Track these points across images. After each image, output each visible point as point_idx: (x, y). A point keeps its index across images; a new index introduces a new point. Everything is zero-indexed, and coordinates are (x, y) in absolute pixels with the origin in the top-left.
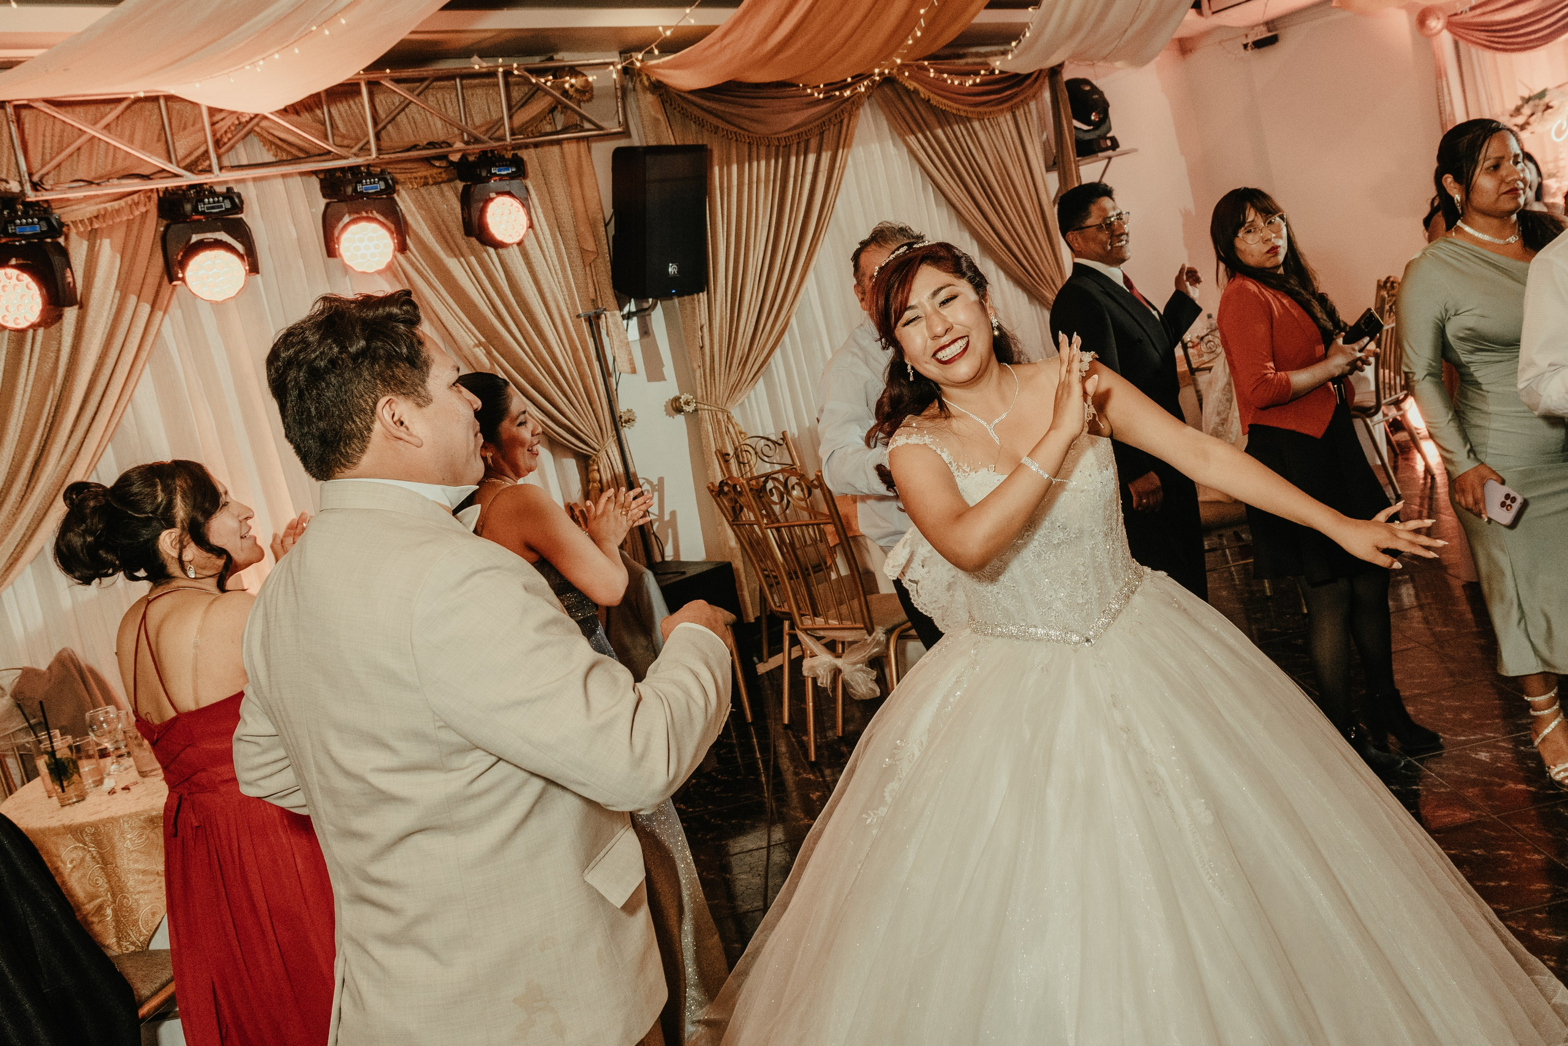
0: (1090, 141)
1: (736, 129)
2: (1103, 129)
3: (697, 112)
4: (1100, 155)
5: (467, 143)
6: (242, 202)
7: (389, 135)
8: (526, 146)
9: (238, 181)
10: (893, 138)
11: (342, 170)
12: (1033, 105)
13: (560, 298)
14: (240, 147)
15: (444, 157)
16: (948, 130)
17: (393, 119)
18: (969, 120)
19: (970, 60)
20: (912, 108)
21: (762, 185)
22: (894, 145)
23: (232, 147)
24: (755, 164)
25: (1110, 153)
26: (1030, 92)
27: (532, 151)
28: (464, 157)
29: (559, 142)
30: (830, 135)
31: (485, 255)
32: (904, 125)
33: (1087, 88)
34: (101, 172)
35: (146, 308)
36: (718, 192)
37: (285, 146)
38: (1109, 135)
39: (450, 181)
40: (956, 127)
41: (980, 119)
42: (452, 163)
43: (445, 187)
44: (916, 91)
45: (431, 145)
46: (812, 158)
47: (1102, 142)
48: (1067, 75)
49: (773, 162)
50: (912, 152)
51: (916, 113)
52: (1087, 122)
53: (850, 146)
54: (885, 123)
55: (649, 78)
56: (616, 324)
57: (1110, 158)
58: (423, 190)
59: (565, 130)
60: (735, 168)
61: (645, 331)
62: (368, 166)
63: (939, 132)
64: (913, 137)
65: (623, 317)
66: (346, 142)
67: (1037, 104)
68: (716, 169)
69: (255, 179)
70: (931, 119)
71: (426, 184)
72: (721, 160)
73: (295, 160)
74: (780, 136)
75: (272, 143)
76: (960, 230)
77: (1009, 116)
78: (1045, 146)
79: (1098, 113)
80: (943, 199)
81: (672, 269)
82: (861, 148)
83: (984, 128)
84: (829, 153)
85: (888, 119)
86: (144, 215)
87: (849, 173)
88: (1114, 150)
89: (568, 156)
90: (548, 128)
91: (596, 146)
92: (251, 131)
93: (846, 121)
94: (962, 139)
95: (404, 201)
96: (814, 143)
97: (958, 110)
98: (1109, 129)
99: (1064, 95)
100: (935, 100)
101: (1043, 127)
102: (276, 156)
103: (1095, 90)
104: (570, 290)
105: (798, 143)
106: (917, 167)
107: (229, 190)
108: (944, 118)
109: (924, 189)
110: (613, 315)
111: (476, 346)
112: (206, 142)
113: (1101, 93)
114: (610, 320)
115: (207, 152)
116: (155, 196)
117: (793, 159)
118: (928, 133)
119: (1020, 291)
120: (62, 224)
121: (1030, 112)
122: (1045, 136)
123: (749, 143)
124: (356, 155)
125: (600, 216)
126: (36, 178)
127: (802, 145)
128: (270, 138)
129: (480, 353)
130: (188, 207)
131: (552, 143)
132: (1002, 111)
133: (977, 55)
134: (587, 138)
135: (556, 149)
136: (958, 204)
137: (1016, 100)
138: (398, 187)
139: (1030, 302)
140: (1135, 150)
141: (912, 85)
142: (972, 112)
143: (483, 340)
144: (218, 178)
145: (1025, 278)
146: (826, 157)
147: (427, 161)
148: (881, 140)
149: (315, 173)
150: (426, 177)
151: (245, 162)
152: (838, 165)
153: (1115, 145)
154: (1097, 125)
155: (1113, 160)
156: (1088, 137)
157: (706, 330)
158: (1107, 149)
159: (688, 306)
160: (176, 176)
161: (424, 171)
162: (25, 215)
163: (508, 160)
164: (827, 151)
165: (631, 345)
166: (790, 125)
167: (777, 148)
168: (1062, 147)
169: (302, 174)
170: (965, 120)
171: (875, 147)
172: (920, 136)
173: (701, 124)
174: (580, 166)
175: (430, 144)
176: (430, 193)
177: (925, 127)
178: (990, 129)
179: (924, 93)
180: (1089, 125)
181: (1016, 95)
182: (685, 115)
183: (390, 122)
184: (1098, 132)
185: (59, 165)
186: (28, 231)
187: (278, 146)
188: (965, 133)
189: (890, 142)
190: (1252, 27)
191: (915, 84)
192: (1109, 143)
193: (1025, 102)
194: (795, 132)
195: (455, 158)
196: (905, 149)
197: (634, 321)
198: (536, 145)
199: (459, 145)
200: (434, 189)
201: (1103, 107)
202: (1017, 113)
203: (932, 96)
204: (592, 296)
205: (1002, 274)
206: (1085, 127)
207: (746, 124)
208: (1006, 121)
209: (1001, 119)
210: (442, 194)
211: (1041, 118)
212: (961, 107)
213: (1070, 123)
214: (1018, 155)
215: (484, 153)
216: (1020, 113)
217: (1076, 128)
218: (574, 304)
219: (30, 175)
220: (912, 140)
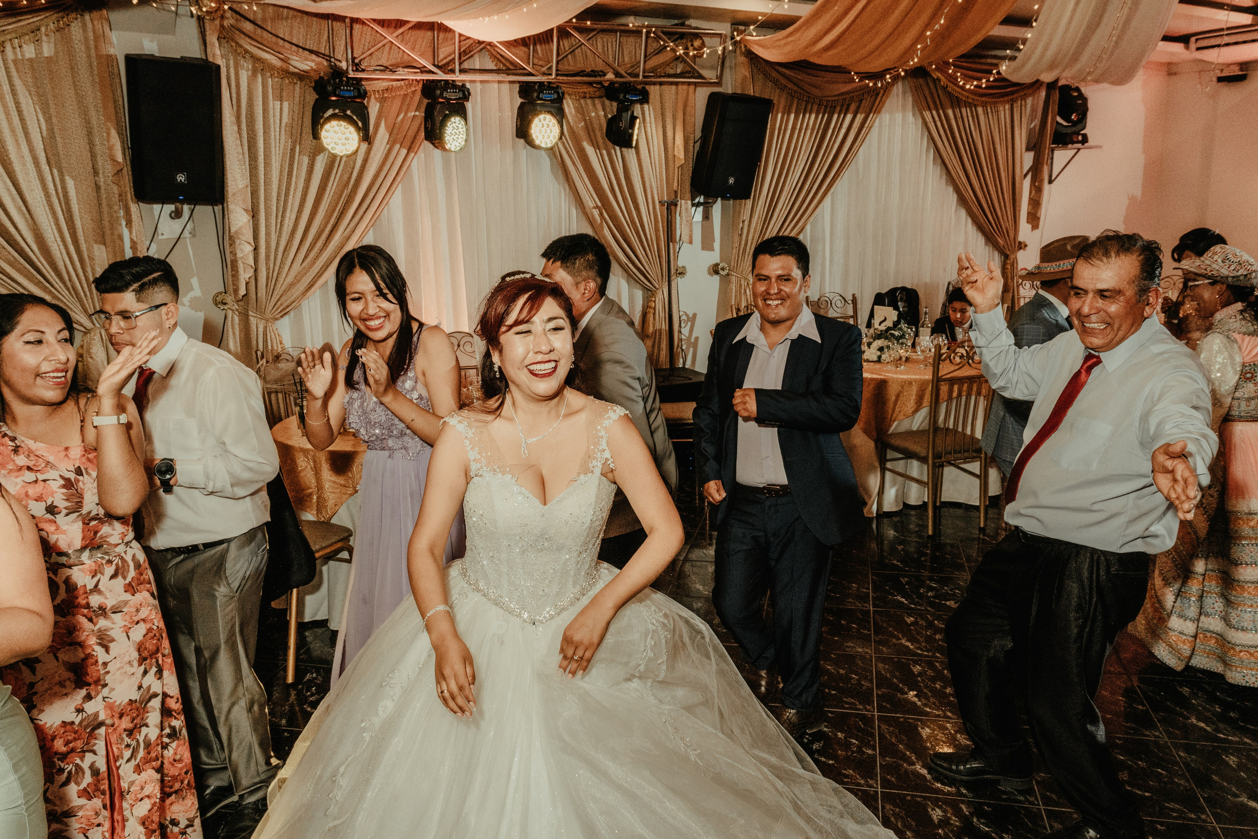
0: (1067, 134)
1: (799, 90)
2: (1079, 127)
3: (774, 74)
4: (1070, 146)
5: (616, 76)
6: (469, 94)
7: (568, 61)
8: (654, 84)
9: (471, 82)
11: (535, 83)
12: (1029, 100)
13: (654, 186)
14: (476, 57)
15: (600, 83)
16: (958, 112)
17: (574, 51)
18: (976, 106)
19: (989, 61)
20: (934, 90)
21: (809, 131)
22: (914, 115)
23: (472, 56)
24: (807, 116)
25: (1079, 146)
26: (1030, 94)
27: (657, 87)
28: (612, 83)
29: (676, 84)
30: (866, 104)
31: (613, 151)
32: (924, 104)
33: (1075, 94)
34: (393, 62)
35: (404, 152)
36: (777, 131)
37: (503, 60)
38: (1082, 132)
39: (600, 97)
40: (964, 110)
41: (984, 105)
42: (603, 86)
43: (597, 101)
44: (938, 79)
45: (594, 73)
46: (849, 117)
47: (1075, 136)
48: (1064, 82)
49: (820, 116)
50: (925, 123)
51: (935, 95)
52: (1067, 119)
53: (879, 112)
54: (910, 99)
55: (745, 46)
56: (686, 209)
57: (1079, 149)
58: (582, 101)
59: (682, 75)
60: (792, 116)
61: (707, 216)
62: (549, 83)
63: (950, 112)
64: (928, 113)
65: (693, 205)
66: (541, 63)
67: (1033, 100)
68: (780, 115)
69: (481, 82)
70: (945, 100)
71: (585, 97)
72: (785, 110)
73: (507, 72)
74: (829, 99)
75: (495, 57)
76: (947, 184)
77: (1007, 107)
78: (1030, 132)
79: (1078, 115)
80: (940, 161)
81: (731, 181)
82: (888, 115)
83: (986, 114)
84: (863, 116)
85: (913, 96)
86: (414, 92)
87: (875, 131)
88: (1083, 144)
89: (680, 92)
90: (672, 72)
91: (699, 89)
92: (484, 48)
93: (881, 95)
94: (966, 119)
95: (569, 106)
96: (853, 107)
97: (968, 97)
98: (1084, 128)
99: (1056, 95)
100: (951, 87)
101: (1032, 118)
102: (496, 65)
103: (1081, 96)
104: (661, 180)
105: (842, 106)
106: (926, 134)
107: (464, 86)
108: (956, 102)
109: (928, 150)
110: (686, 203)
111: (594, 208)
112: (454, 53)
113: (1085, 100)
114: (683, 206)
115: (454, 59)
116: (421, 83)
117: (836, 116)
118: (941, 112)
119: (980, 234)
120: (366, 92)
121: (1026, 105)
122: (1032, 125)
123: (807, 102)
124: (544, 74)
125: (692, 136)
126: (357, 61)
127: (845, 107)
128: (495, 53)
129: (596, 213)
130: (438, 92)
131: (672, 83)
132: (1003, 101)
133: (995, 57)
134: (696, 84)
135: (674, 87)
136: (950, 167)
138: (566, 96)
139: (986, 244)
140: (1099, 147)
141: (937, 75)
142: (981, 101)
143: (600, 204)
144: (458, 77)
145: (987, 227)
146: (860, 117)
147: (590, 84)
148: (904, 112)
149: (519, 82)
150: (585, 93)
151: (477, 67)
152: (866, 125)
153: (1085, 139)
154: (1075, 124)
155: (1081, 151)
156: (1065, 131)
157: (746, 223)
158: (1078, 142)
159: (738, 206)
160: (433, 73)
161: (585, 89)
162: (347, 84)
163: (639, 90)
164: (861, 113)
165: (694, 225)
166: (837, 93)
167: (826, 107)
168: (1042, 136)
169: (511, 82)
170: (972, 105)
171: (899, 116)
172: (934, 112)
173: (776, 83)
174: (687, 100)
175: (592, 71)
176: (586, 104)
177: (939, 106)
178: (990, 114)
179: (944, 81)
180: (1068, 122)
181: (1017, 91)
182: (766, 75)
183: (571, 53)
184: (1074, 129)
185: (371, 54)
186: (347, 94)
187: (498, 60)
188: (969, 114)
189: (911, 114)
190: (1229, 65)
191: (939, 75)
192: (1080, 138)
193: (1024, 98)
194: (841, 97)
195: (606, 84)
196: (920, 120)
197: (700, 209)
198: (661, 84)
199: (610, 76)
200: (589, 101)
201: (1083, 110)
202: (1015, 105)
203: (950, 84)
204: (675, 188)
205: (970, 220)
206: (1065, 124)
207: (806, 87)
208: (1004, 111)
209: (1000, 108)
210: (594, 105)
211: (1034, 110)
212: (970, 95)
213: (1053, 118)
214: (1006, 137)
215: (625, 83)
216: (1017, 106)
217: (1057, 123)
218: (662, 192)
219: (353, 59)
220: (927, 115)
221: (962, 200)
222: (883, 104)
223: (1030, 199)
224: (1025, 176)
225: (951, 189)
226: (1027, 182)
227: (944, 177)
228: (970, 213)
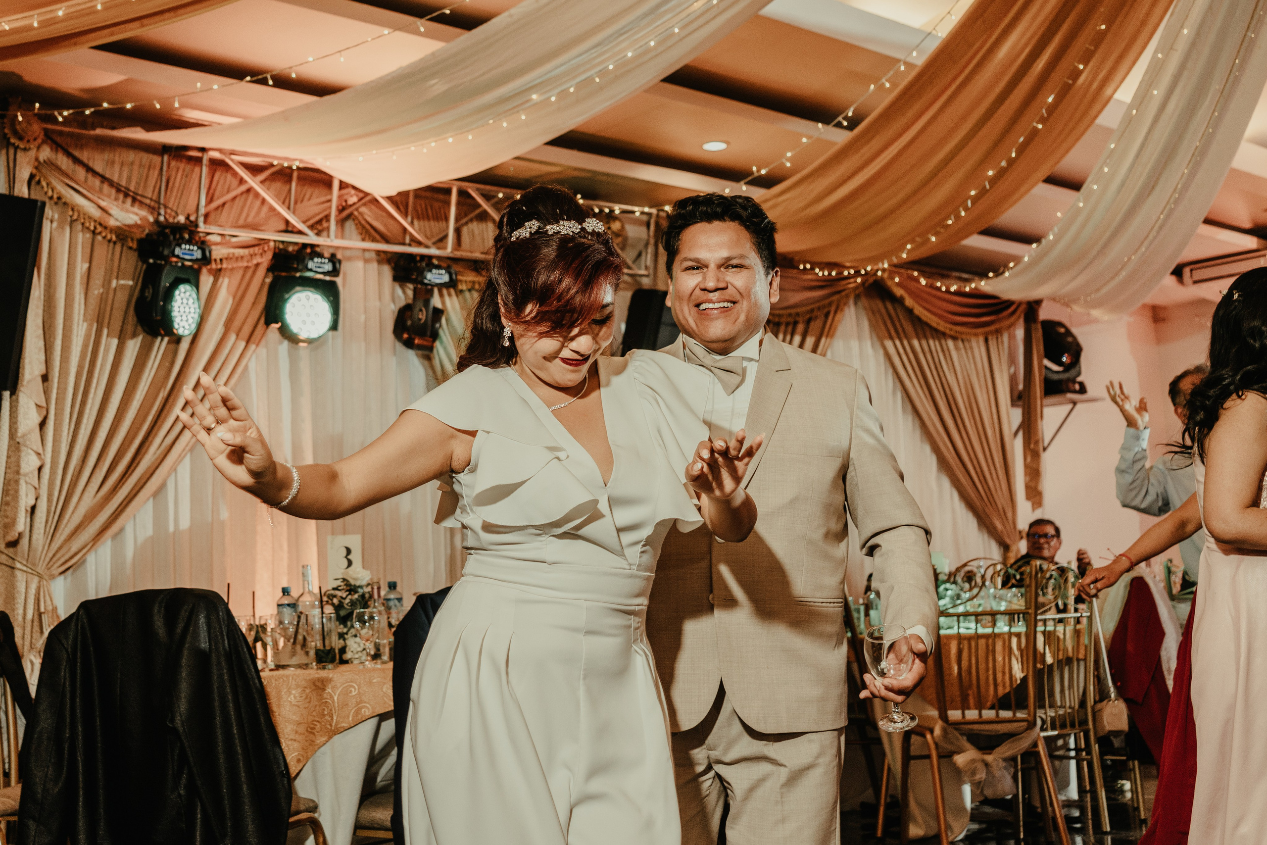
0: (1060, 382)
2: (1073, 373)
4: (1064, 398)
10: (871, 338)
12: (1005, 337)
16: (924, 342)
18: (946, 337)
20: (894, 314)
22: (873, 345)
25: (1076, 397)
26: (1007, 323)
30: (816, 325)
32: (883, 330)
33: (1062, 331)
38: (1079, 379)
40: (932, 342)
41: (955, 339)
44: (902, 299)
47: (1071, 385)
48: (1045, 313)
50: (887, 356)
51: (897, 321)
52: (1059, 363)
53: (832, 337)
54: (866, 324)
57: (1075, 403)
63: (916, 343)
67: (1010, 336)
70: (910, 328)
76: (924, 440)
77: (981, 342)
78: (1013, 380)
79: (1070, 357)
80: (909, 407)
82: (842, 341)
83: (957, 348)
84: (813, 340)
85: (870, 321)
88: (1081, 396)
93: (832, 313)
94: (935, 354)
96: (800, 328)
97: (936, 324)
98: (1079, 374)
99: (1038, 334)
100: (918, 308)
101: (1012, 361)
103: (1068, 333)
105: (786, 325)
106: (890, 371)
108: (923, 329)
109: (893, 392)
113: (1075, 339)
118: (905, 342)
119: (970, 513)
121: (1002, 342)
122: (1012, 370)
124: (435, 247)
127: (789, 328)
132: (976, 335)
136: (923, 415)
137: (993, 328)
140: (1101, 399)
141: (900, 293)
142: (951, 330)
145: (978, 503)
148: (860, 338)
153: (1083, 390)
154: (1068, 368)
155: (1078, 406)
156: (1056, 377)
158: (1075, 392)
164: (811, 335)
168: (1030, 383)
170: (942, 336)
171: (855, 344)
172: (898, 342)
177: (902, 335)
178: (963, 350)
179: (909, 302)
180: (1058, 365)
181: (991, 323)
184: (1067, 375)
188: (939, 348)
189: (869, 343)
192: (1077, 387)
193: (998, 332)
196: (881, 352)
201: (1076, 351)
202: (990, 340)
205: (956, 495)
206: (1055, 368)
208: (978, 346)
209: (974, 344)
212: (940, 322)
213: (1039, 359)
214: (986, 381)
216: (992, 343)
217: (1047, 368)
220: (889, 344)
221: (943, 464)
222: (835, 329)
223: (1026, 466)
224: (1016, 434)
225: (927, 449)
226: (1019, 443)
227: (918, 432)
228: (956, 483)
